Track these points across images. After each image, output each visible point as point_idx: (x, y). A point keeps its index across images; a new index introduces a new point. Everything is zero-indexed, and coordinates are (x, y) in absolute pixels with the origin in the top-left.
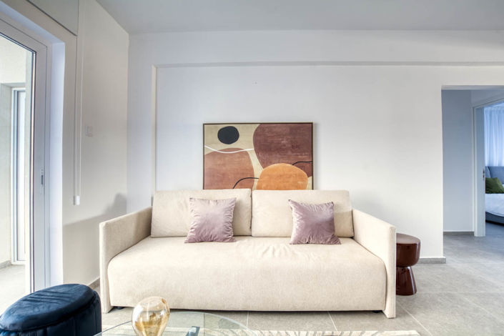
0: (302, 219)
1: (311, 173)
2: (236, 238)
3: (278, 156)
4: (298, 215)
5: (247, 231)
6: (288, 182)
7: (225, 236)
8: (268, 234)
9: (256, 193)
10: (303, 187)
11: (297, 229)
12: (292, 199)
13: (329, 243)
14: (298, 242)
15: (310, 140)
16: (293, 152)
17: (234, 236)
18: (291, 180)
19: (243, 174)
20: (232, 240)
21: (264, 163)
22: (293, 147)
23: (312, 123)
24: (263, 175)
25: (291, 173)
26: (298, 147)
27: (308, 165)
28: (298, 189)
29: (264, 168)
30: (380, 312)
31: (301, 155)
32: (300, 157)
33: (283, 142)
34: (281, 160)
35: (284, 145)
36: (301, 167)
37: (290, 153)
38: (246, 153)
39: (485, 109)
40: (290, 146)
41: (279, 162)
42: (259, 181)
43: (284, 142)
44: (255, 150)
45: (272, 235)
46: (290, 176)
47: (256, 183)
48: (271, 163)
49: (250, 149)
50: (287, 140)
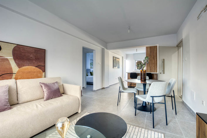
0: (49, 89)
1: (44, 71)
2: (12, 107)
3: (28, 62)
4: (46, 88)
5: (16, 102)
6: (34, 75)
7: (6, 107)
8: (29, 100)
9: (19, 81)
10: (41, 77)
11: (47, 94)
12: (41, 82)
13: (59, 97)
14: (48, 99)
15: (44, 57)
16: (35, 61)
17: (11, 106)
18: (35, 74)
19: (4, 71)
20: (10, 108)
21: (19, 66)
22: (36, 59)
23: (45, 50)
24: (18, 72)
25: (35, 71)
26: (38, 59)
27: (43, 67)
28: (38, 78)
29: (19, 68)
30: (77, 113)
31: (40, 63)
32: (39, 63)
33: (30, 56)
34: (30, 64)
35: (31, 58)
36: (40, 68)
37: (34, 61)
38: (7, 60)
39: (87, 54)
40: (35, 58)
41: (28, 66)
42: (16, 75)
43: (32, 56)
44: (14, 58)
45: (31, 100)
46: (34, 72)
47: (14, 76)
48: (24, 66)
49: (10, 58)
50: (33, 55)
